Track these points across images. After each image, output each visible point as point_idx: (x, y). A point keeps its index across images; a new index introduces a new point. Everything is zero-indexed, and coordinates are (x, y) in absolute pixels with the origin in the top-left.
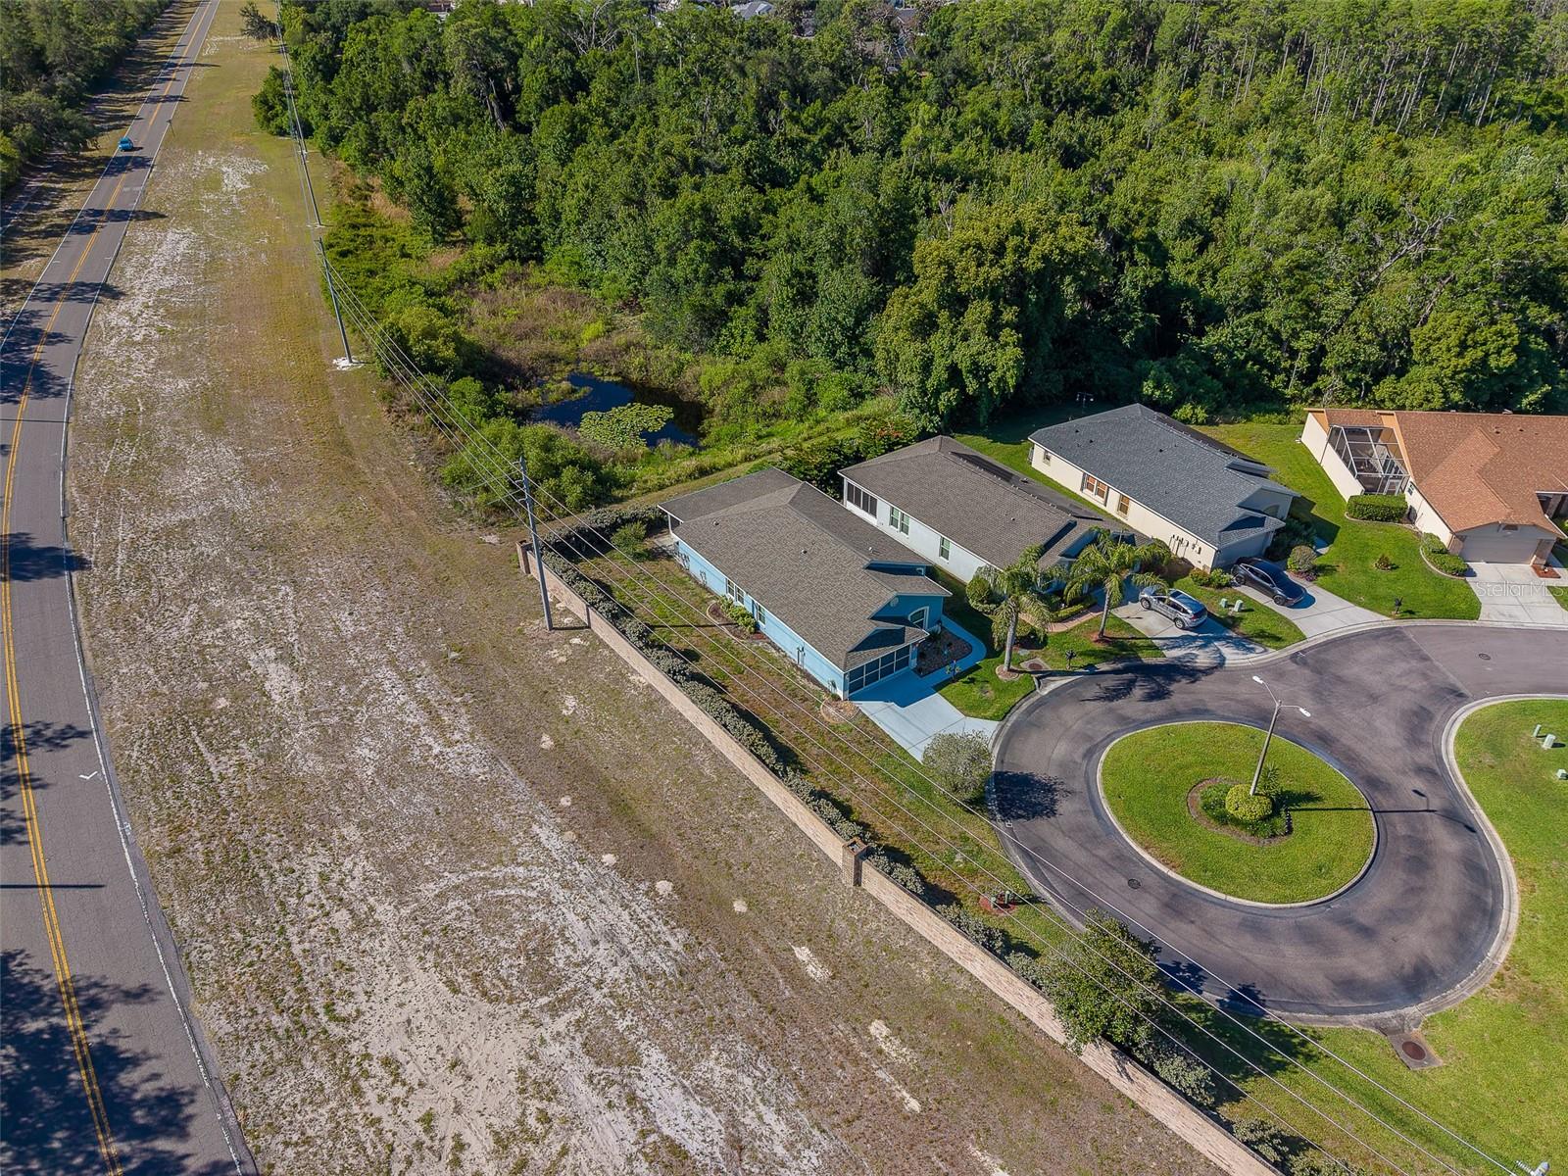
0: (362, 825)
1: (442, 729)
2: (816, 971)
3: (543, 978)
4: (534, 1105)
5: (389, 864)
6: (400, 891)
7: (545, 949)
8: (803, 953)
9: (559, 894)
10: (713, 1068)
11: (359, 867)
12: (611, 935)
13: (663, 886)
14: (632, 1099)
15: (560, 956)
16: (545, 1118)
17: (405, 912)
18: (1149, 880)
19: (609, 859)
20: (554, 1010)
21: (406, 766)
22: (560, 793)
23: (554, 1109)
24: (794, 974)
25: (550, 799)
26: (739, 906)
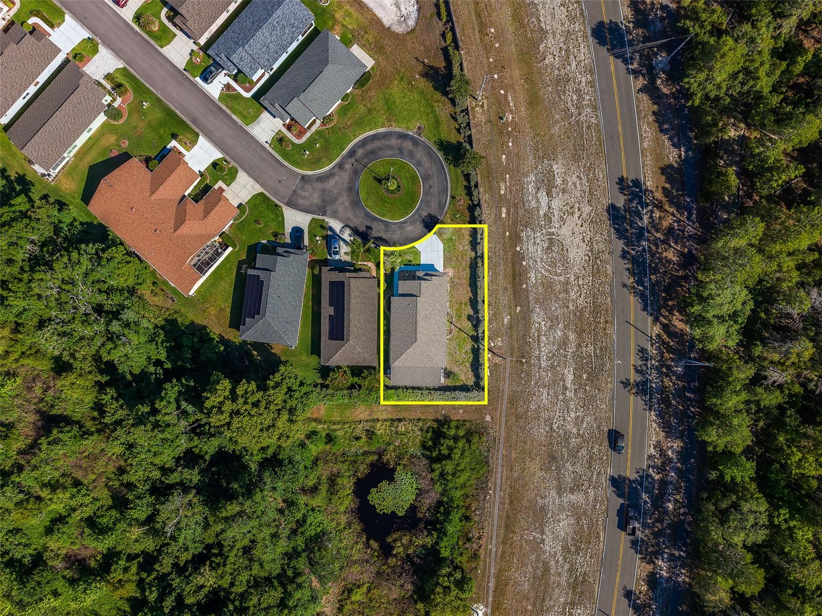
0: (568, 307)
1: (539, 330)
2: (504, 210)
3: (551, 242)
4: (565, 217)
5: (567, 291)
6: (567, 282)
7: (548, 248)
8: (504, 215)
9: (538, 260)
10: (533, 204)
11: (573, 295)
12: (534, 243)
13: (518, 249)
14: (549, 208)
15: (546, 245)
16: (564, 214)
17: (568, 276)
18: (427, 186)
19: (524, 263)
20: (553, 234)
21: (552, 322)
22: (524, 290)
23: (562, 214)
24: (508, 213)
25: (526, 290)
26: (508, 234)
